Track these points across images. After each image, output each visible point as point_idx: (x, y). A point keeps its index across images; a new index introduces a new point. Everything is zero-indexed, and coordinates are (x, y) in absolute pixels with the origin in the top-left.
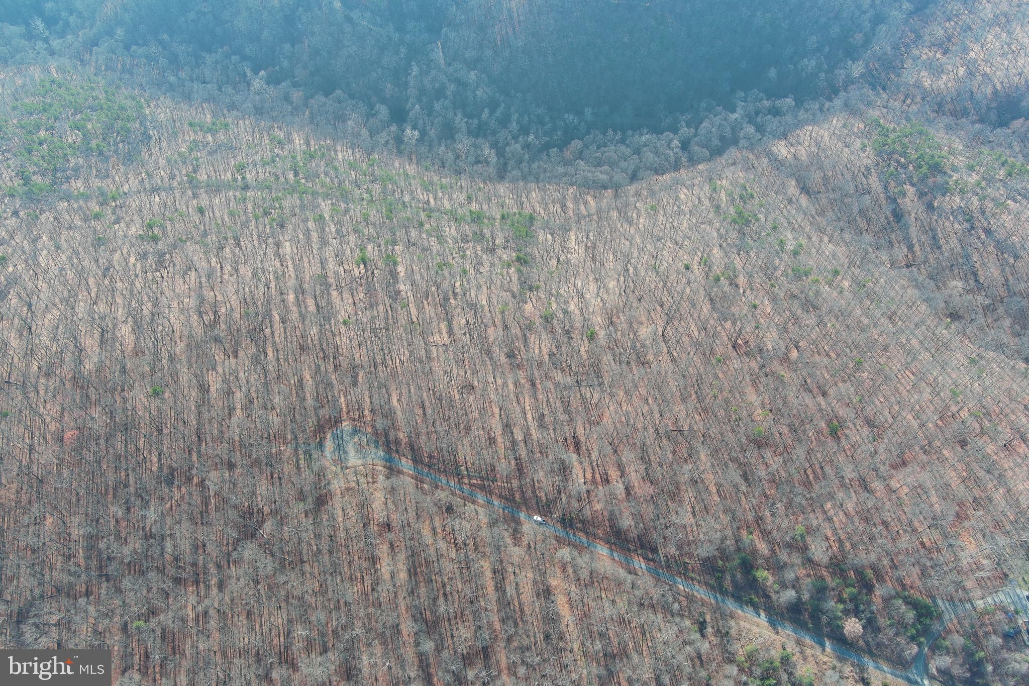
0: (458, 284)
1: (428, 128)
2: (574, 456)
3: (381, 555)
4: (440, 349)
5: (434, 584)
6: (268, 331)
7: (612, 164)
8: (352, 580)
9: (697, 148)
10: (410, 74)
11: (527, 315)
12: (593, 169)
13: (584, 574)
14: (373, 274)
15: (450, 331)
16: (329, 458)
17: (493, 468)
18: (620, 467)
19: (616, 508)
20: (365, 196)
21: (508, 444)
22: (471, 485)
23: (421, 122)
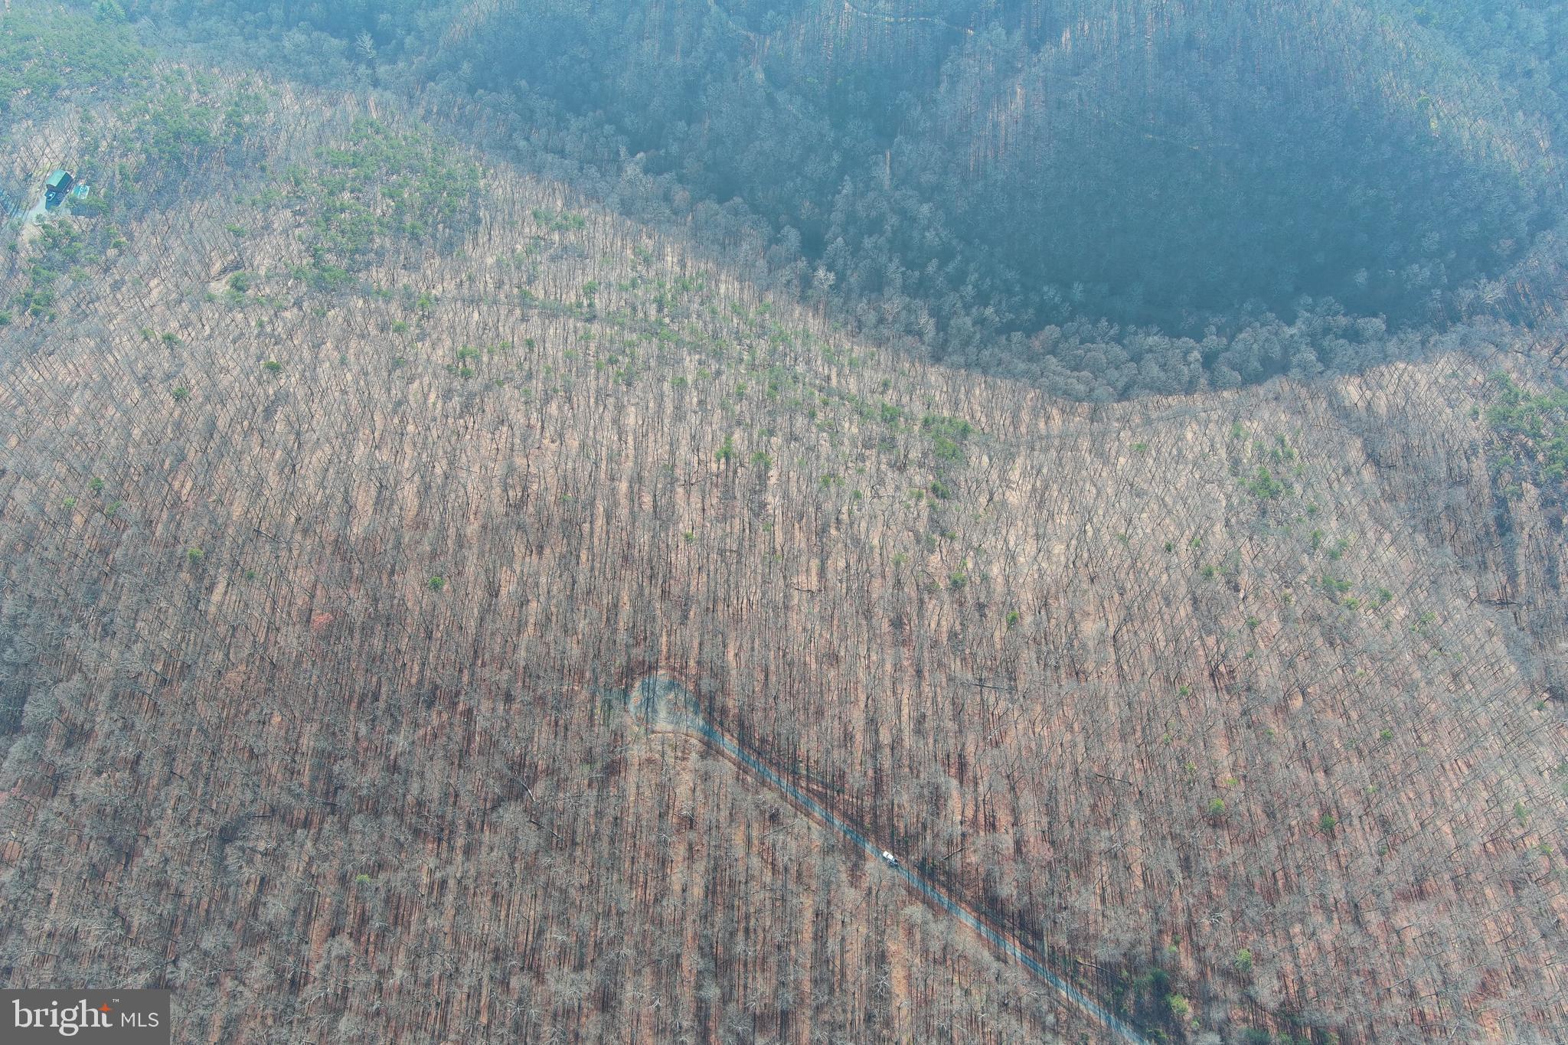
0: (845, 509)
1: (849, 272)
2: (954, 783)
3: (675, 858)
4: (804, 595)
5: (736, 913)
6: (586, 526)
7: (1097, 371)
8: (631, 882)
9: (1225, 369)
10: (839, 192)
11: (931, 570)
12: (1069, 372)
13: (935, 946)
14: (735, 472)
15: (822, 572)
16: (632, 714)
17: (842, 776)
18: (1015, 811)
19: (997, 868)
20: (746, 357)
21: (868, 746)
22: (808, 790)
23: (841, 261)
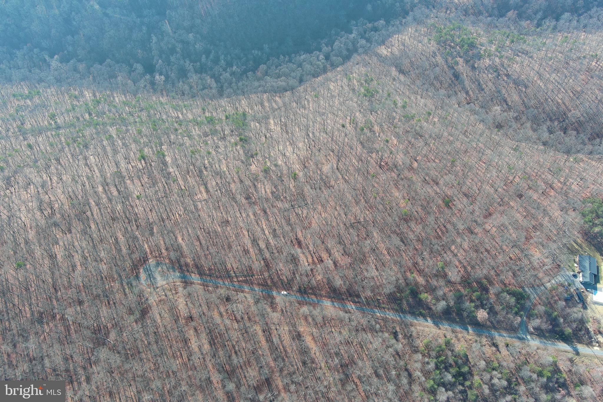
0: (206, 162)
1: (170, 73)
2: (299, 250)
3: (190, 338)
4: (203, 203)
5: (228, 347)
6: (89, 213)
7: (287, 75)
8: (174, 357)
9: (334, 58)
10: (152, 42)
11: (253, 172)
12: (276, 80)
13: (319, 319)
14: (151, 165)
15: (207, 191)
16: (144, 284)
17: (251, 268)
18: (328, 251)
19: (330, 276)
20: (137, 120)
21: (257, 252)
22: (238, 281)
23: (164, 70)
